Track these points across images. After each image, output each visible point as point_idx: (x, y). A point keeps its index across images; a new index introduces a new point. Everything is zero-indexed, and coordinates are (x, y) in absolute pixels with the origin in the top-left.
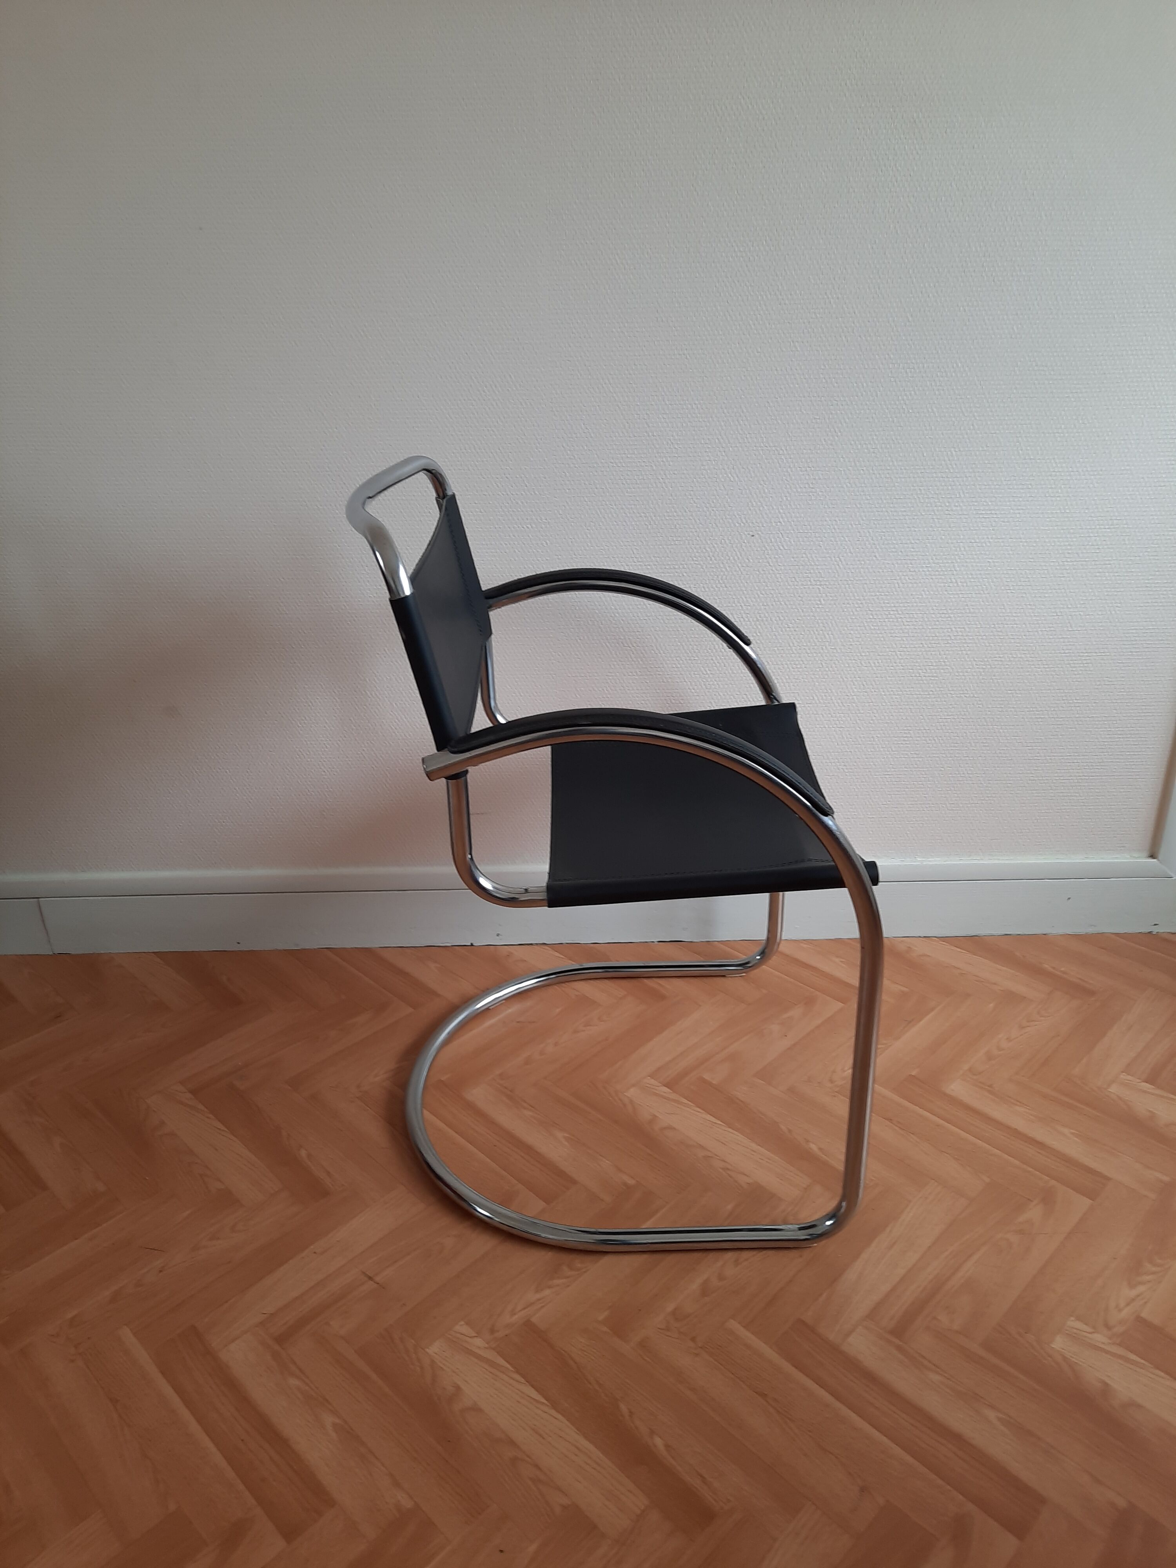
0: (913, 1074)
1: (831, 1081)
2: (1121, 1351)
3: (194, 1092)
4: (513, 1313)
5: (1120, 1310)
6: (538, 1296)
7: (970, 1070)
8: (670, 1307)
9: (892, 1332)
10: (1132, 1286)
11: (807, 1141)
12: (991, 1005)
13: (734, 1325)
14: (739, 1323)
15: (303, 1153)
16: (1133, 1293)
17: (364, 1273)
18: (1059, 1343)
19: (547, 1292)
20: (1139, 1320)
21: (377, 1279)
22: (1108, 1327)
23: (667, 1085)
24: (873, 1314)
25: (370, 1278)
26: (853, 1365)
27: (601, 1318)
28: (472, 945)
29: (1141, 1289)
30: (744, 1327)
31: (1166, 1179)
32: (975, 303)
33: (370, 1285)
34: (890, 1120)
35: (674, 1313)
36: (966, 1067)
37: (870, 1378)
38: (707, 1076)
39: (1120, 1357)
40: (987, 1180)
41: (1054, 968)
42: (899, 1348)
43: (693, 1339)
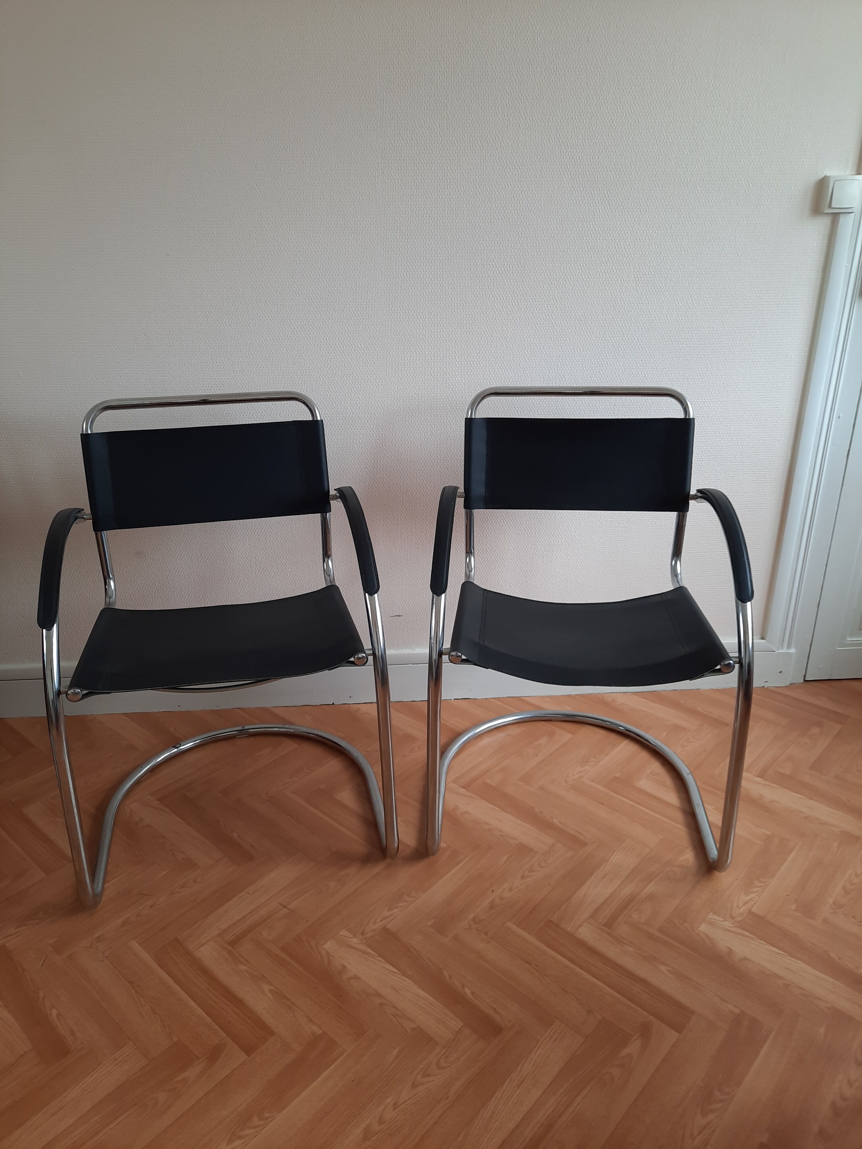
0: (616, 776)
1: (566, 782)
2: (739, 931)
3: (160, 800)
4: (375, 923)
5: (740, 908)
6: (390, 913)
7: (651, 772)
8: (471, 916)
9: (605, 925)
10: (747, 894)
11: (552, 818)
12: (665, 734)
13: (509, 924)
14: (513, 924)
15: (235, 835)
16: (748, 898)
17: (280, 904)
18: (703, 928)
19: (395, 910)
20: (750, 912)
21: (289, 907)
22: (732, 917)
23: (464, 787)
24: (593, 915)
25: (285, 907)
26: (582, 944)
27: (429, 924)
28: (333, 704)
29: (752, 895)
30: (516, 926)
31: (769, 833)
32: (644, 302)
33: (285, 911)
34: (602, 804)
35: (474, 919)
36: (649, 771)
37: (593, 951)
38: (488, 781)
39: (739, 934)
40: (662, 837)
41: (703, 710)
42: (609, 934)
43: (486, 934)
